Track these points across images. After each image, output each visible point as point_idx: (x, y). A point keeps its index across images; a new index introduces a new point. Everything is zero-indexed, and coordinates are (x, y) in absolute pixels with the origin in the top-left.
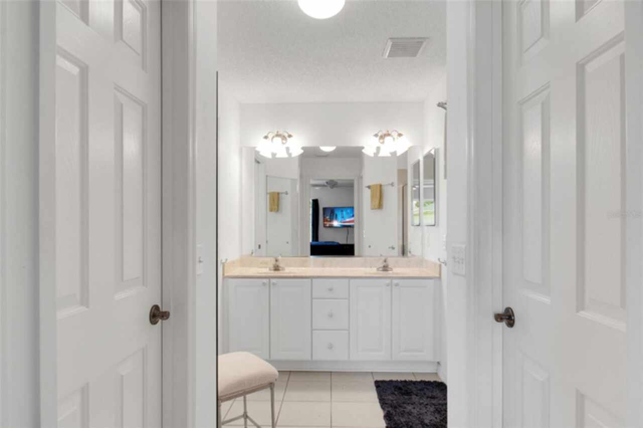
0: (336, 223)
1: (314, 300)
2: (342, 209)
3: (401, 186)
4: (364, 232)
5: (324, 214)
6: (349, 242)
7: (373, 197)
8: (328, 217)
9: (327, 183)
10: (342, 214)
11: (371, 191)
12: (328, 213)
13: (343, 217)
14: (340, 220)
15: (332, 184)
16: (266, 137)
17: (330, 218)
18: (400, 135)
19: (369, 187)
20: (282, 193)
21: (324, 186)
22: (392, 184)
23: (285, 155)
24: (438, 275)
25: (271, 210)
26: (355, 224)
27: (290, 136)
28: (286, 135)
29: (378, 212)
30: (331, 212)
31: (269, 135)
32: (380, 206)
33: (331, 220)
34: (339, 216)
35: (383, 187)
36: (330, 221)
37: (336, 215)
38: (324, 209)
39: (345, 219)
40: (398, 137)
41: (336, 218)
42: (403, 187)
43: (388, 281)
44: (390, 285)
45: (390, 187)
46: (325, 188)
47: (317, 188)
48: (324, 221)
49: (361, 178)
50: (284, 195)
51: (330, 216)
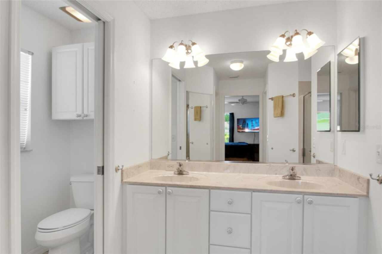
0: (247, 130)
1: (212, 213)
2: (252, 119)
3: (302, 96)
4: (268, 136)
5: (238, 123)
6: (256, 143)
7: (275, 107)
8: (241, 126)
9: (239, 100)
10: (252, 123)
11: (274, 102)
12: (241, 122)
13: (252, 126)
14: (250, 128)
15: (243, 101)
16: (171, 47)
17: (243, 126)
18: (310, 33)
19: (272, 99)
20: (204, 107)
21: (237, 103)
22: (294, 95)
23: (193, 66)
24: (365, 194)
25: (195, 120)
26: (260, 131)
27: (194, 44)
28: (190, 44)
29: (280, 120)
30: (243, 122)
31: (174, 45)
32: (282, 114)
33: (244, 128)
34: (250, 125)
35: (285, 99)
36: (242, 129)
37: (247, 124)
38: (238, 120)
39: (254, 128)
40: (308, 36)
41: (247, 127)
42: (304, 97)
43: (299, 197)
44: (302, 202)
45: (292, 97)
46: (238, 104)
47: (233, 105)
48: (238, 129)
49: (265, 93)
50: (205, 108)
51: (243, 125)
